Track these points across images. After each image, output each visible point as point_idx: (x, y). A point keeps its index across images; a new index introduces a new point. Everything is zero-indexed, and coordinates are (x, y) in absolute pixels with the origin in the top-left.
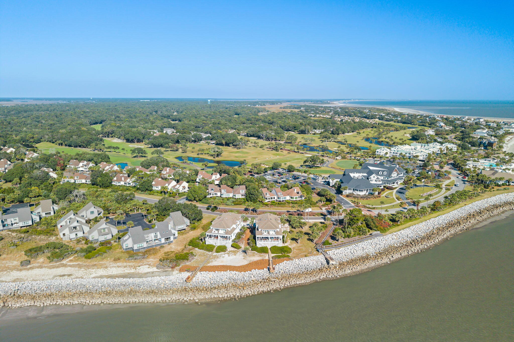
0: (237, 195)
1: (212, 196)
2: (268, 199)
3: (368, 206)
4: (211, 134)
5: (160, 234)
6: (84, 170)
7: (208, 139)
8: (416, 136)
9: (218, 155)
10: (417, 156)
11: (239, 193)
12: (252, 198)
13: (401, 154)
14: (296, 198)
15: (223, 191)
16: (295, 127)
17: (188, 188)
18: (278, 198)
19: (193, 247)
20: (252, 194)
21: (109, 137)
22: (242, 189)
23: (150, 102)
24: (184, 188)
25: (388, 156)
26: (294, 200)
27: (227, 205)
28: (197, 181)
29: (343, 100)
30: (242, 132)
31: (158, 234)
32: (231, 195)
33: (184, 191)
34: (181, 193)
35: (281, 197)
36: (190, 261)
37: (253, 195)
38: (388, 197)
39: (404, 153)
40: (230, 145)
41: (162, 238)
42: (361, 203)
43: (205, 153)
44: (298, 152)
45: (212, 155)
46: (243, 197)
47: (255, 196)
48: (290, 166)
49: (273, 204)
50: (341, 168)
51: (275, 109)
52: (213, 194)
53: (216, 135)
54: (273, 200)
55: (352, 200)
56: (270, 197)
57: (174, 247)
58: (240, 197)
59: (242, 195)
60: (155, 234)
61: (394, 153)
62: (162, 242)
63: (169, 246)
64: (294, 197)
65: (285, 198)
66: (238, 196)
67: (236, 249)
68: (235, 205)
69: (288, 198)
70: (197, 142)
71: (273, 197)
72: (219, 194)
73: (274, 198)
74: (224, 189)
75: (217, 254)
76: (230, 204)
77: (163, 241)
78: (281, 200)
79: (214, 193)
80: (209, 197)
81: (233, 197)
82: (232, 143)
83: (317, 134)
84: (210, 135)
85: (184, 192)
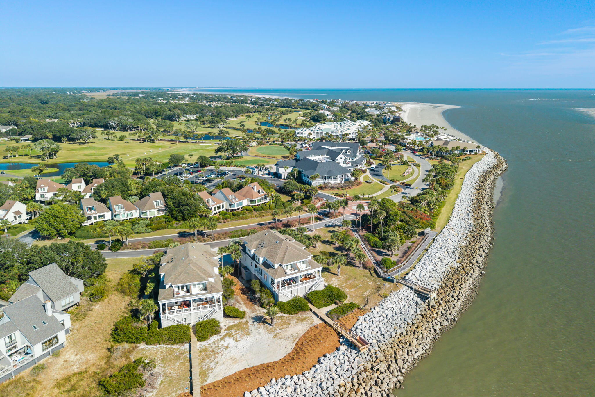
0: (148, 212)
1: (93, 221)
2: (213, 209)
3: (362, 197)
4: (17, 125)
5: (24, 334)
7: (14, 134)
8: (317, 116)
9: (51, 156)
10: (347, 135)
11: (153, 207)
12: (186, 212)
13: (327, 133)
14: (259, 201)
15: (116, 208)
16: (156, 113)
17: (27, 213)
18: (230, 205)
19: (133, 345)
20: (183, 206)
22: (158, 199)
24: (18, 214)
25: (311, 137)
26: (257, 204)
27: (137, 233)
28: (37, 199)
29: (186, 88)
30: (72, 121)
31: (18, 336)
32: (135, 214)
33: (19, 220)
34: (14, 227)
35: (235, 204)
36: (152, 387)
37: (187, 205)
38: (371, 182)
39: (330, 133)
40: (63, 139)
41: (34, 343)
42: (348, 195)
43: (19, 154)
44: (188, 142)
45: (38, 157)
46: (162, 214)
47: (191, 207)
48: (201, 157)
49: (224, 216)
50: (270, 156)
51: (99, 96)
52: (95, 218)
53: (28, 126)
54: (221, 210)
55: (332, 192)
56: (216, 206)
57: (73, 358)
58: (156, 215)
59: (159, 211)
60: (8, 340)
61: (317, 133)
62: (36, 356)
63: (61, 360)
64: (256, 200)
65: (241, 204)
66: (152, 213)
67: (237, 321)
68: (154, 230)
69: (245, 203)
71: (221, 204)
72: (108, 216)
73: (223, 206)
74: (118, 203)
75: (206, 343)
76: (143, 230)
77: (38, 350)
78: (236, 208)
79: (97, 215)
80: (88, 224)
81: (140, 217)
82: (66, 136)
83: (192, 120)
84: (15, 127)
85: (20, 223)
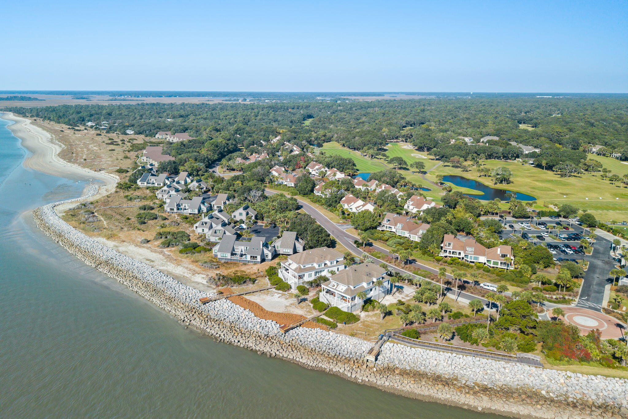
6: (315, 174)
11: (417, 234)
14: (496, 263)
15: (398, 225)
18: (465, 255)
21: (406, 142)
22: (424, 229)
23: (551, 98)
26: (492, 265)
32: (407, 234)
35: (469, 256)
36: (239, 287)
41: (249, 254)
56: (451, 251)
58: (416, 240)
64: (492, 261)
65: (477, 258)
69: (482, 260)
70: (510, 159)
72: (394, 229)
74: (401, 223)
76: (391, 244)
77: (249, 258)
78: (469, 260)
80: (381, 230)
81: (409, 237)
